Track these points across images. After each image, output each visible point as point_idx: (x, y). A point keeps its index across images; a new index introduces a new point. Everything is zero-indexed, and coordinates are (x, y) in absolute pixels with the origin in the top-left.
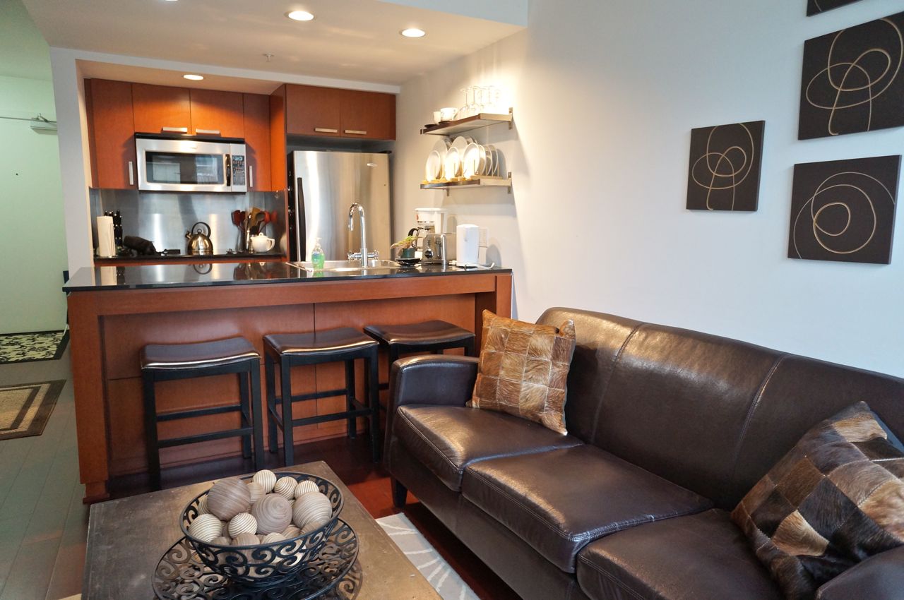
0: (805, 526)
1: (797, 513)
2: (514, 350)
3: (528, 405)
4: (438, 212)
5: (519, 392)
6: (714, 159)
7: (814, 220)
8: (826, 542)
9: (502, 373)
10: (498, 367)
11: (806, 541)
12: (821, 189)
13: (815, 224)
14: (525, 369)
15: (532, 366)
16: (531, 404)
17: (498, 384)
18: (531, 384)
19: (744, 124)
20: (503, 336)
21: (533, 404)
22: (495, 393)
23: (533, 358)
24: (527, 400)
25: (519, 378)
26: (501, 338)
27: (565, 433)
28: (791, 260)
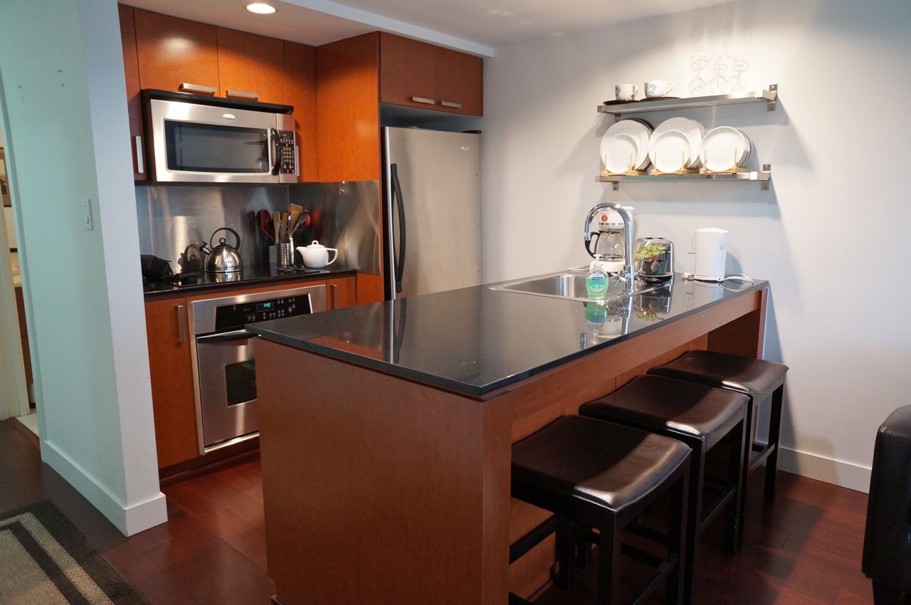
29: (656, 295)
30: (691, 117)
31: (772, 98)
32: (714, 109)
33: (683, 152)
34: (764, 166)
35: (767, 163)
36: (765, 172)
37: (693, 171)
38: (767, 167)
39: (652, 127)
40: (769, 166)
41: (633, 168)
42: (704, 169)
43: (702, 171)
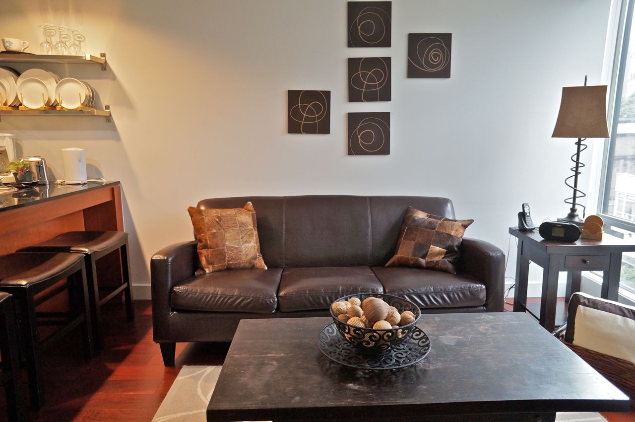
0: (438, 249)
1: (432, 246)
2: (229, 227)
3: (247, 259)
4: (10, 137)
5: (241, 252)
6: (304, 108)
7: (359, 138)
8: (445, 250)
9: (227, 243)
10: (224, 239)
11: (439, 253)
12: (362, 123)
13: (360, 139)
14: (240, 236)
15: (244, 234)
16: (250, 257)
17: (226, 251)
18: (247, 245)
19: (320, 91)
20: (217, 220)
21: (251, 256)
22: (225, 257)
23: (243, 229)
24: (247, 255)
25: (239, 243)
26: (217, 221)
27: (267, 268)
28: (349, 156)
29: (26, 196)
30: (47, 69)
31: (103, 63)
32: (67, 66)
33: (43, 94)
34: (105, 106)
35: (107, 104)
36: (106, 110)
37: (52, 107)
38: (107, 107)
39: (18, 74)
40: (109, 106)
41: (5, 104)
42: (60, 106)
43: (58, 108)
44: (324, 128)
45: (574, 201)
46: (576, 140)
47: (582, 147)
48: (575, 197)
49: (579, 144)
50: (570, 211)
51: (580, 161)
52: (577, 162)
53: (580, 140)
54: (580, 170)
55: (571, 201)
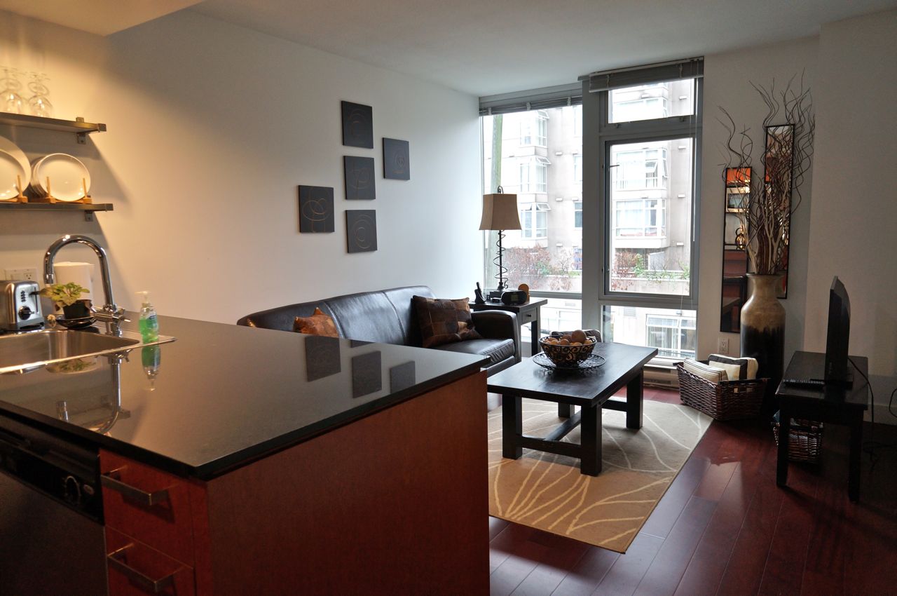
1: (459, 322)
12: (357, 221)
28: (348, 254)
33: (19, 176)
42: (50, 197)
44: (328, 227)
45: (501, 276)
46: (498, 231)
47: (502, 236)
48: (501, 273)
49: (500, 234)
50: (498, 285)
51: (502, 246)
52: (501, 248)
53: (500, 232)
54: (503, 253)
55: (499, 276)
